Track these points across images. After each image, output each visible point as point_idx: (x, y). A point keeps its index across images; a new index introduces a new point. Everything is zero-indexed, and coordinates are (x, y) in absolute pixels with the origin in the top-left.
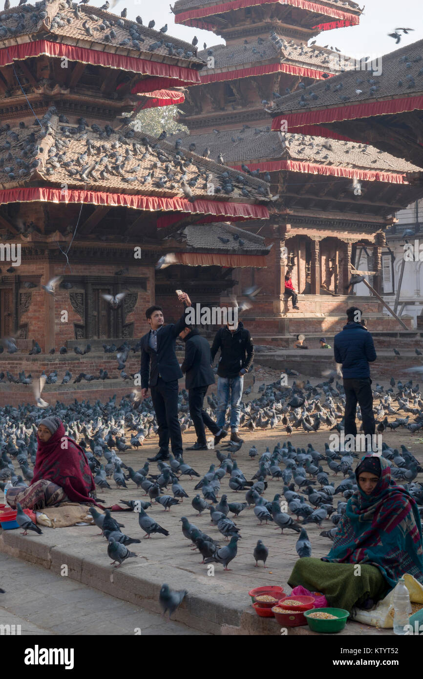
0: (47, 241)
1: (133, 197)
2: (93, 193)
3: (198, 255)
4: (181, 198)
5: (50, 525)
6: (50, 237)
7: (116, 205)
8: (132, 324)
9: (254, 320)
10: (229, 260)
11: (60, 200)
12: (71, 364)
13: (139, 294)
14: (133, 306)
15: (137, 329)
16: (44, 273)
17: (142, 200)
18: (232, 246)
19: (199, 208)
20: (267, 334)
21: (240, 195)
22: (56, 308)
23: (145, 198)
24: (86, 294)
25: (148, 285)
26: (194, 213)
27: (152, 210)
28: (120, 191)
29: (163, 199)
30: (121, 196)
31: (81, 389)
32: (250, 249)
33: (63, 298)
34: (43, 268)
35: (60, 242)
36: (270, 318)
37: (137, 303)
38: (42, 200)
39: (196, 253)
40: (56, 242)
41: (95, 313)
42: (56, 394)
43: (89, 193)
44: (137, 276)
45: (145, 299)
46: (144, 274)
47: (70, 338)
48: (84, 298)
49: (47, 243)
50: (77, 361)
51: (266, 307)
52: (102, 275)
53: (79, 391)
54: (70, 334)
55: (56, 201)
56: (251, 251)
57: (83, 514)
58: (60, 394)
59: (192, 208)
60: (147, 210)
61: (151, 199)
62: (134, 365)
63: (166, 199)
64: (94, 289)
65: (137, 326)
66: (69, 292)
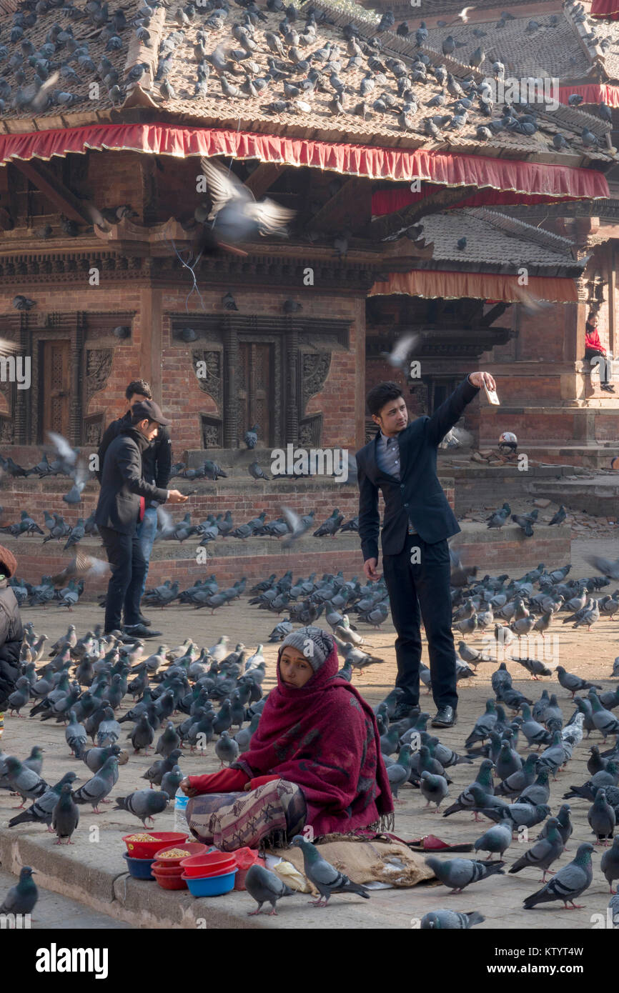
0: (149, 240)
1: (335, 147)
2: (254, 137)
3: (438, 275)
4: (430, 153)
5: (303, 888)
6: (155, 232)
7: (298, 164)
8: (318, 418)
9: (521, 412)
10: (501, 286)
11: (187, 151)
12: (198, 500)
13: (333, 354)
14: (321, 381)
15: (329, 429)
16: (141, 307)
17: (353, 154)
18: (509, 258)
19: (466, 174)
20: (550, 440)
21: (550, 147)
22: (165, 381)
23: (358, 151)
24: (227, 353)
25: (351, 337)
26: (455, 185)
27: (371, 176)
28: (308, 134)
29: (394, 154)
30: (310, 146)
31: (221, 555)
32: (546, 264)
33: (179, 361)
34: (138, 298)
35: (177, 241)
36: (557, 410)
37: (329, 375)
38: (147, 149)
39: (436, 271)
40: (169, 241)
41: (243, 394)
42: (172, 563)
43: (246, 137)
44: (329, 316)
45: (345, 364)
46: (342, 312)
47: (193, 446)
48: (222, 363)
49: (148, 244)
50: (210, 496)
51: (545, 387)
52: (259, 313)
53: (220, 558)
54: (191, 437)
55: (178, 153)
56: (546, 268)
57: (376, 863)
58: (180, 565)
59: (452, 174)
60: (363, 175)
61: (370, 153)
62: (325, 503)
63: (399, 155)
64: (241, 343)
65: (329, 422)
66: (191, 348)
